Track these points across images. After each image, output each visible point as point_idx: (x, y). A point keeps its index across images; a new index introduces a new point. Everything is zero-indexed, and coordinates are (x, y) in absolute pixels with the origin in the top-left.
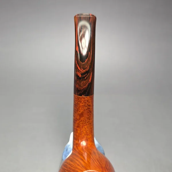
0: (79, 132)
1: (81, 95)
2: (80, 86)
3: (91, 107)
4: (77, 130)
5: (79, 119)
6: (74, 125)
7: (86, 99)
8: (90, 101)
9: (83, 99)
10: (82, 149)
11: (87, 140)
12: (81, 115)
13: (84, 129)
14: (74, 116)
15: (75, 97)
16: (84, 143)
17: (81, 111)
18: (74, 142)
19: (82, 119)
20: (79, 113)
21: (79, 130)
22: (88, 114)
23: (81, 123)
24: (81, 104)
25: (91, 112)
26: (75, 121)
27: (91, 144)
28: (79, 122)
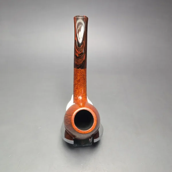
0: (77, 92)
1: (78, 68)
2: (78, 62)
3: (85, 77)
4: (76, 91)
5: (78, 84)
6: (74, 88)
7: (82, 71)
8: (84, 72)
9: (80, 71)
10: (79, 101)
11: (82, 96)
12: (79, 81)
13: (80, 90)
14: (74, 82)
15: (74, 69)
16: (80, 98)
17: (79, 79)
18: (74, 98)
19: (79, 83)
20: (77, 80)
21: (77, 90)
22: (83, 80)
23: (79, 86)
24: (79, 74)
25: (85, 79)
26: (75, 85)
27: (84, 99)
28: (77, 86)
